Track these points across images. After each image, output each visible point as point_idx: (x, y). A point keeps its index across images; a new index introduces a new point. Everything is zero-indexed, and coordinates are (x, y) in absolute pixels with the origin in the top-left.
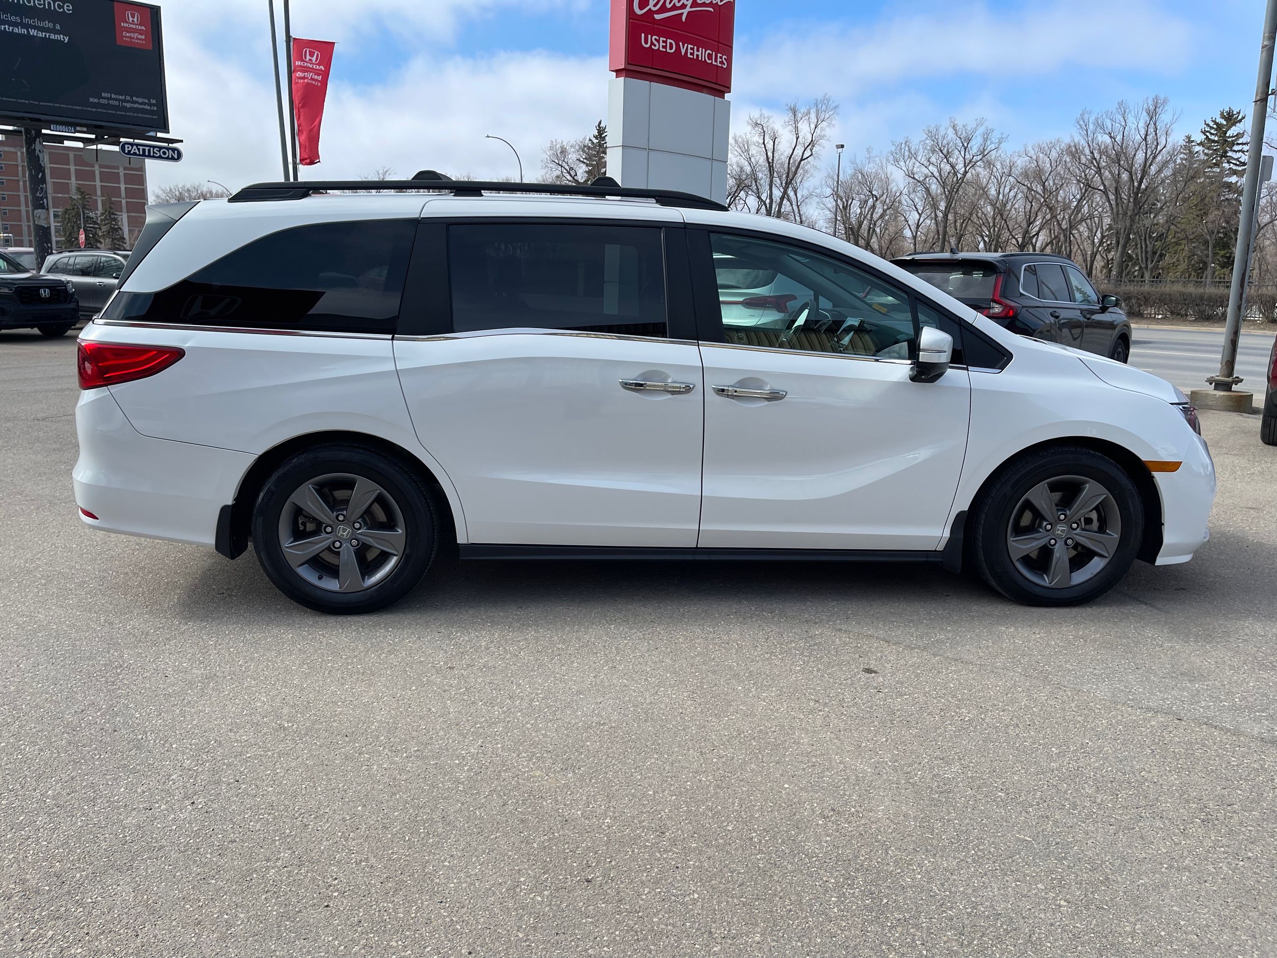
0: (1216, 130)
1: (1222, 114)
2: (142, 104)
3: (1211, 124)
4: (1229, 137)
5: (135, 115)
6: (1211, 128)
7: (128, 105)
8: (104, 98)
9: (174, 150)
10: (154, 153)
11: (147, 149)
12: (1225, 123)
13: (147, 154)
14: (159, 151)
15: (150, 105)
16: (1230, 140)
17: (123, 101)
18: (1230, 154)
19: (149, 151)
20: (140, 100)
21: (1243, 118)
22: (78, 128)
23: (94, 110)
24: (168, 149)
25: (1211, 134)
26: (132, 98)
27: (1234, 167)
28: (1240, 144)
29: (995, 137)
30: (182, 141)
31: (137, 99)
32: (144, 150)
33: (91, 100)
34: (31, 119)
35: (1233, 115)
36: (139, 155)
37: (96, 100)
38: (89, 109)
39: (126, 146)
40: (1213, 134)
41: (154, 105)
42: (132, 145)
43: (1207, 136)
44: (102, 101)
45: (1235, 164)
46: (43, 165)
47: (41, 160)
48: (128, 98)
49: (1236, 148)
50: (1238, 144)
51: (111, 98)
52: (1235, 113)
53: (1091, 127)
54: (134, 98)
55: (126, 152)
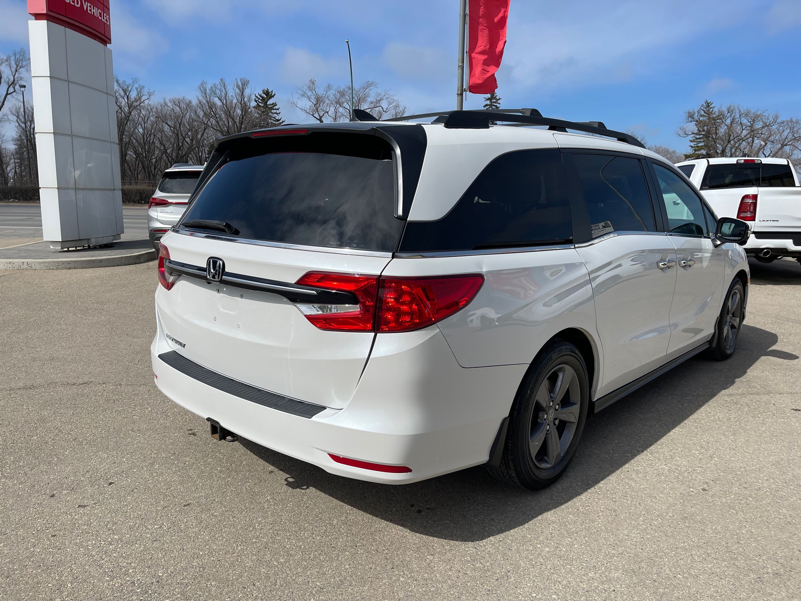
0: (261, 100)
1: (263, 91)
3: (259, 97)
4: (269, 105)
6: (259, 99)
12: (266, 97)
16: (270, 106)
18: (270, 114)
21: (274, 95)
25: (259, 102)
27: (274, 122)
28: (275, 109)
29: (145, 91)
35: (269, 93)
40: (260, 102)
43: (258, 104)
45: (274, 120)
49: (273, 111)
50: (274, 109)
52: (270, 91)
53: (208, 92)
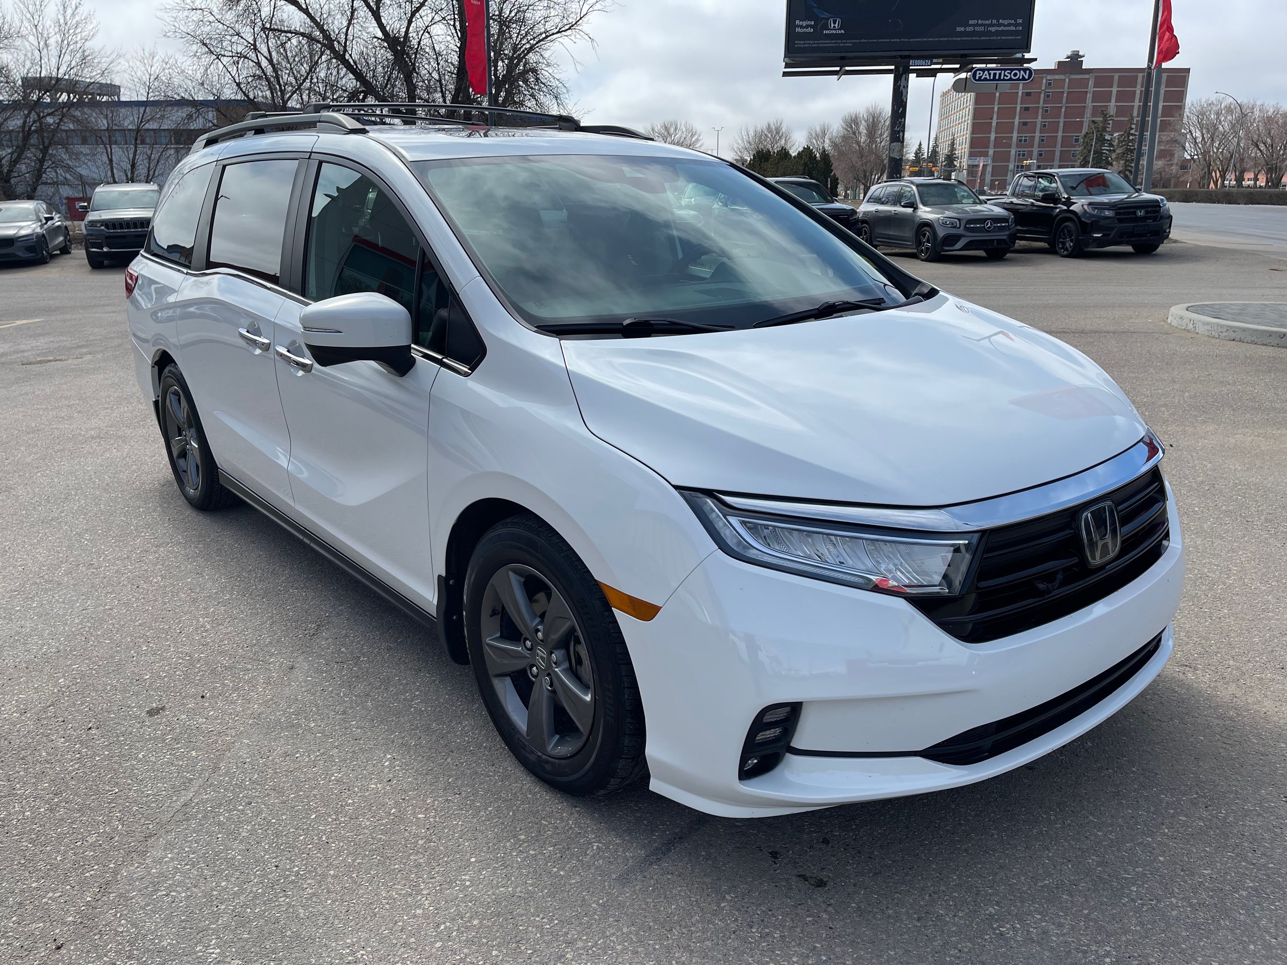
2: (1009, 25)
5: (999, 38)
7: (993, 29)
8: (971, 25)
9: (1025, 70)
10: (1005, 75)
11: (998, 72)
13: (997, 78)
14: (1010, 73)
15: (1016, 25)
17: (989, 25)
19: (1000, 74)
20: (1006, 22)
22: (935, 61)
23: (959, 39)
24: (1019, 70)
26: (998, 21)
30: (1035, 60)
31: (1003, 22)
32: (995, 74)
33: (958, 29)
34: (901, 57)
36: (990, 80)
37: (962, 29)
38: (954, 39)
39: (978, 72)
41: (1019, 25)
42: (983, 70)
44: (968, 29)
46: (905, 100)
47: (904, 95)
48: (995, 22)
51: (978, 25)
54: (1001, 21)
55: (977, 78)
